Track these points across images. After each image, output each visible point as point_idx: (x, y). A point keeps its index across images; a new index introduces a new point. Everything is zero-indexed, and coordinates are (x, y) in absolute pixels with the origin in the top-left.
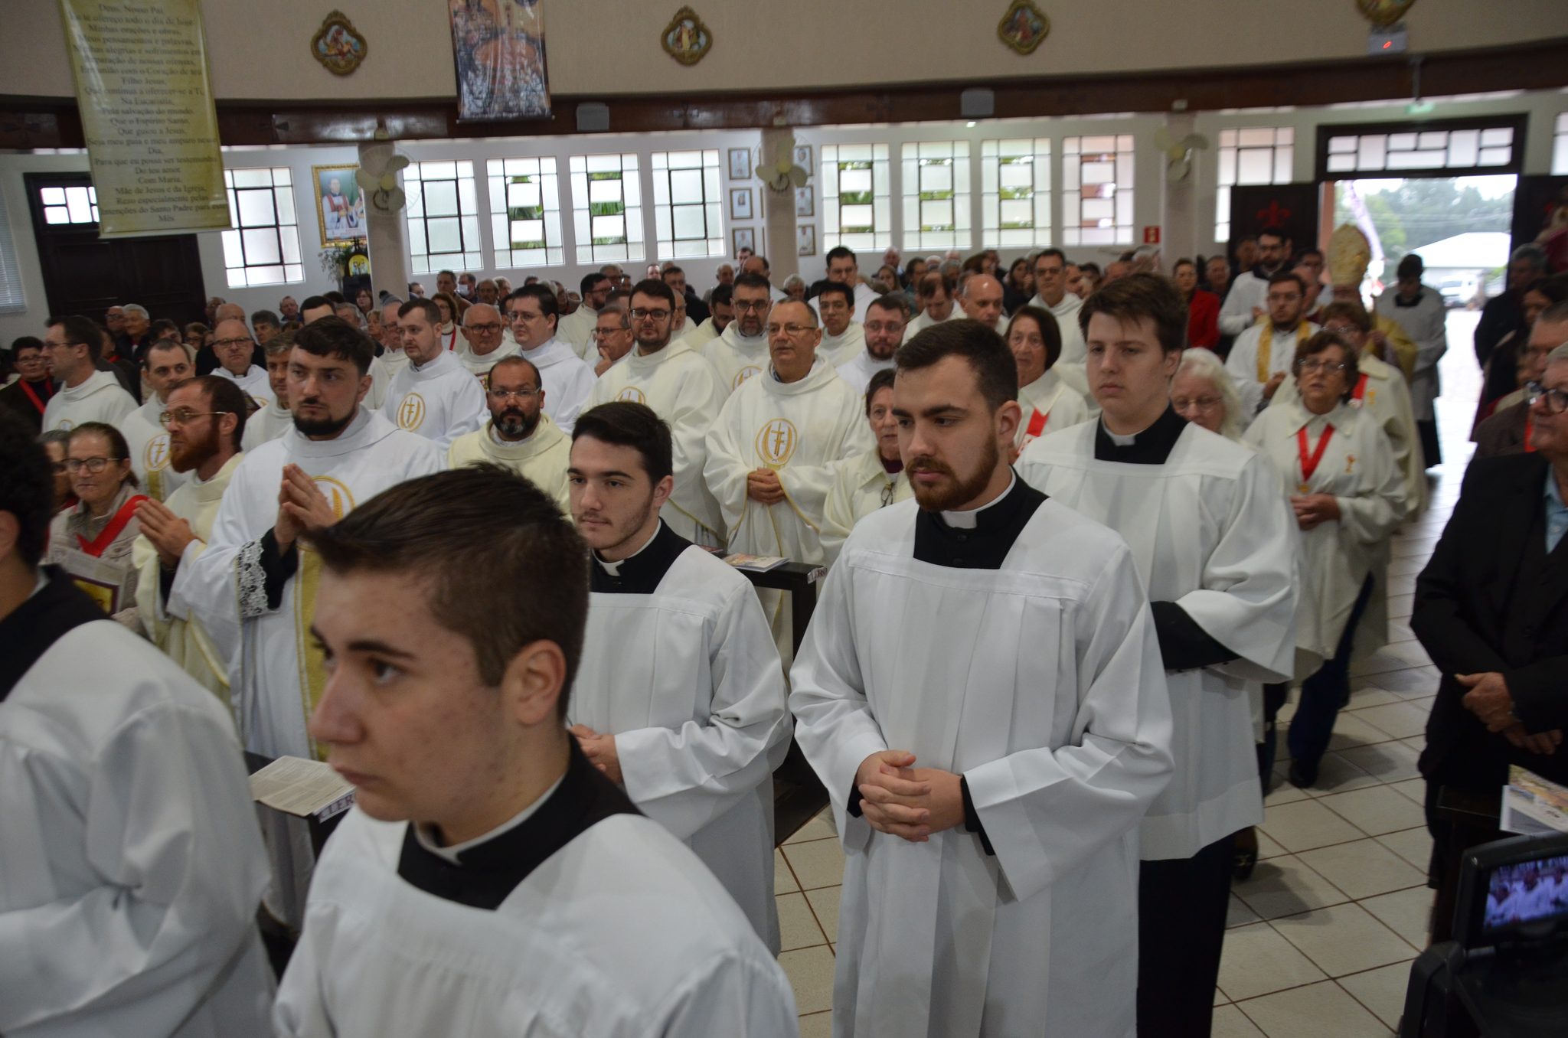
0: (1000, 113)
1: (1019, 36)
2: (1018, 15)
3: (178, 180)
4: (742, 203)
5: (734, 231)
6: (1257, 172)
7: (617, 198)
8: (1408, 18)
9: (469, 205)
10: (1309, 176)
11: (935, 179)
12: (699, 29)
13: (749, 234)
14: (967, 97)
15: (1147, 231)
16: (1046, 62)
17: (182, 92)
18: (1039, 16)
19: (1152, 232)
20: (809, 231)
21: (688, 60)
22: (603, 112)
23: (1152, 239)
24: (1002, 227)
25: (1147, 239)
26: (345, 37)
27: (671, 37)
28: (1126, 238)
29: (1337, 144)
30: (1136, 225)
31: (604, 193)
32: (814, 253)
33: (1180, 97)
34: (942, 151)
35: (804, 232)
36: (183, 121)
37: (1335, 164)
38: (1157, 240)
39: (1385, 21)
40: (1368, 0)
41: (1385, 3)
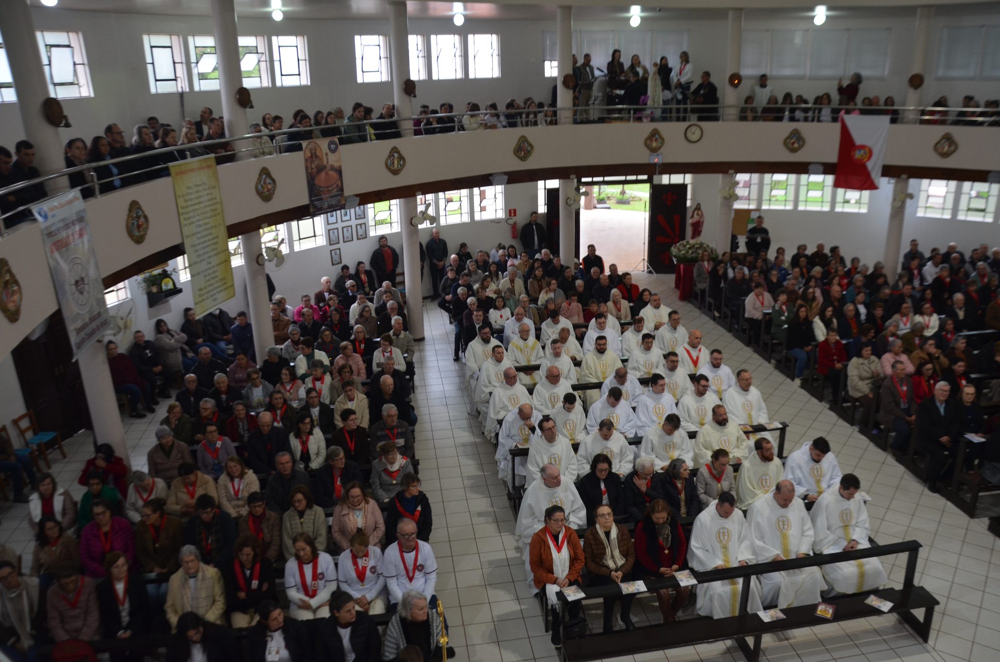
1: (522, 153)
2: (521, 144)
3: (216, 277)
5: (329, 230)
8: (663, 150)
12: (401, 158)
13: (336, 231)
15: (510, 211)
17: (215, 227)
19: (513, 211)
20: (363, 226)
21: (397, 172)
23: (512, 215)
25: (510, 215)
26: (268, 181)
27: (389, 161)
28: (501, 215)
30: (505, 209)
32: (366, 237)
35: (361, 227)
36: (216, 243)
38: (515, 215)
39: (654, 150)
40: (648, 142)
41: (654, 144)
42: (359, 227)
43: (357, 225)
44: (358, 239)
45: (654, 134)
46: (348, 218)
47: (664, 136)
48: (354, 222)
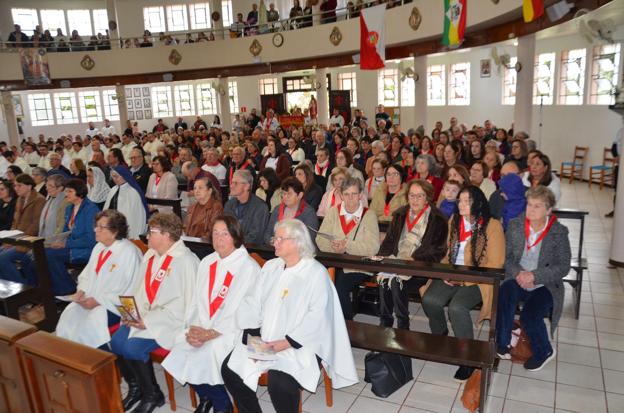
0: (175, 79)
1: (174, 60)
2: (173, 54)
4: (130, 104)
6: (269, 91)
7: (93, 103)
8: (261, 53)
9: (49, 106)
10: (282, 92)
11: (185, 96)
12: (91, 61)
13: (132, 113)
14: (164, 76)
15: (242, 108)
16: (181, 67)
18: (178, 54)
19: (243, 109)
20: (149, 112)
21: (89, 69)
22: (68, 83)
23: (244, 111)
24: (204, 109)
25: (242, 111)
27: (83, 63)
28: (237, 111)
29: (289, 82)
30: (239, 107)
31: (90, 102)
32: (151, 118)
33: (219, 74)
34: (185, 87)
35: (148, 112)
37: (289, 88)
38: (245, 111)
39: (256, 54)
40: (252, 49)
41: (256, 50)
42: (146, 112)
43: (145, 111)
44: (146, 118)
45: (255, 44)
46: (139, 106)
47: (262, 44)
48: (143, 109)
